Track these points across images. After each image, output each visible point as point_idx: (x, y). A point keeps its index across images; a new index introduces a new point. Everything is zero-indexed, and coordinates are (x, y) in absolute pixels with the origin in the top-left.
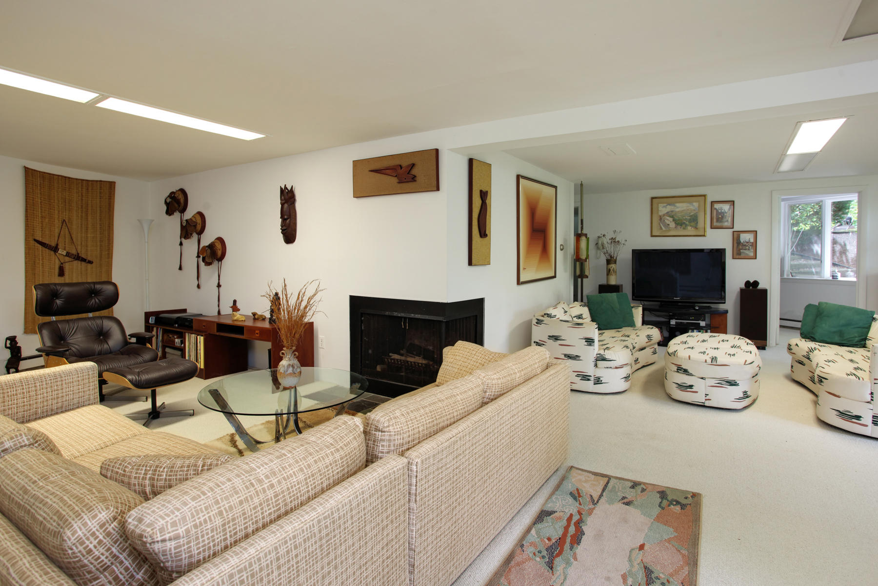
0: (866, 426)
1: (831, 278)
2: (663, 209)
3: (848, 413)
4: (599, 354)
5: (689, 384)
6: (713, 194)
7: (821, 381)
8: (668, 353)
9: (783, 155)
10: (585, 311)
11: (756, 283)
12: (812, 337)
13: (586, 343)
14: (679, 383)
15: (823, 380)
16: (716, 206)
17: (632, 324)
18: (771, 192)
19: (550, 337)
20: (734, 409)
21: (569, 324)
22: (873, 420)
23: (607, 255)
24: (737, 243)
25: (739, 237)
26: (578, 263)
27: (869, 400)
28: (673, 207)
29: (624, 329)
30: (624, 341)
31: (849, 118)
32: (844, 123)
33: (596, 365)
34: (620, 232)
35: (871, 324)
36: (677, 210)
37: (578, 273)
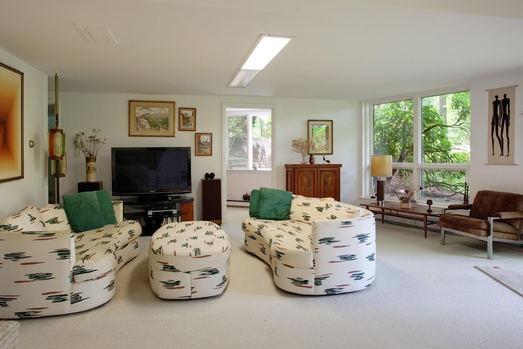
0: (311, 287)
1: (253, 169)
2: (140, 112)
3: (299, 280)
4: (77, 267)
5: (176, 280)
6: (181, 101)
7: (280, 256)
8: (153, 251)
9: (239, 69)
10: (61, 214)
11: (212, 175)
12: (258, 216)
13: (59, 257)
14: (166, 281)
15: (281, 255)
16: (183, 112)
17: (113, 221)
18: (222, 103)
19: (8, 256)
20: (215, 296)
21: (36, 237)
22: (315, 282)
23: (86, 153)
24: (198, 143)
25: (199, 137)
26: (53, 161)
27: (312, 266)
28: (148, 110)
29: (106, 227)
30: (107, 243)
31: (292, 39)
32: (290, 42)
33: (73, 281)
34: (100, 130)
35: (291, 201)
36: (152, 113)
37: (53, 171)
